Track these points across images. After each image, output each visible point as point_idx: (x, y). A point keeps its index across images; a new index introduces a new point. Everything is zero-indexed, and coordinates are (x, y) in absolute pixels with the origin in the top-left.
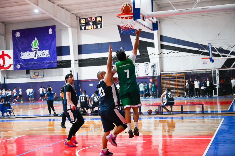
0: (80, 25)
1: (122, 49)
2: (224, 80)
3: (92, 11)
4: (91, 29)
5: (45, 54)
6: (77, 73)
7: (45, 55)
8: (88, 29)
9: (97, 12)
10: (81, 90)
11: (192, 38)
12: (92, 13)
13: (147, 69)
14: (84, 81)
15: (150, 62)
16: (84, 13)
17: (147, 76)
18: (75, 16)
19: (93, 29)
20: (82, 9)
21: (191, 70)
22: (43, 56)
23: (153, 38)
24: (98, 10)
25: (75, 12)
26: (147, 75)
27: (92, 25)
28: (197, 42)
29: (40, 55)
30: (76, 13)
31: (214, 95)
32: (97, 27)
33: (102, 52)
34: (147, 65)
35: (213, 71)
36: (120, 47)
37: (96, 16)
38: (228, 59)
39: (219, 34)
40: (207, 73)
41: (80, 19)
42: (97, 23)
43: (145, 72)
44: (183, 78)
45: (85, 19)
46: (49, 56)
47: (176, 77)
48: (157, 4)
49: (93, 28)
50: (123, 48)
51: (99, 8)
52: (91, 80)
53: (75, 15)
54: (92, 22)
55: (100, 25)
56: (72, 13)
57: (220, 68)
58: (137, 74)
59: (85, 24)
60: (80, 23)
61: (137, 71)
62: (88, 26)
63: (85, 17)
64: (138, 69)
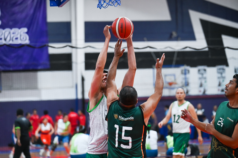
5: (19, 36)
7: (17, 39)
15: (227, 65)
17: (222, 93)
22: (11, 42)
29: (5, 40)
34: (221, 71)
43: (220, 85)
46: (27, 42)
58: (202, 89)
61: (202, 83)
64: (205, 78)
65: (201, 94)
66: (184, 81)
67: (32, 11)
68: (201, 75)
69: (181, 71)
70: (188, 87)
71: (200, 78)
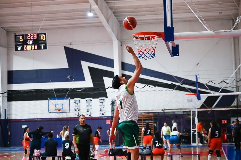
0: (16, 44)
1: (70, 79)
2: (204, 124)
3: (33, 25)
4: (31, 50)
6: (5, 110)
8: (27, 50)
9: (40, 27)
10: (9, 133)
11: (163, 67)
12: (33, 28)
13: (103, 107)
14: (14, 120)
15: (107, 97)
16: (21, 27)
17: (103, 116)
18: (6, 32)
19: (34, 50)
20: (19, 22)
21: (162, 110)
23: (112, 66)
24: (41, 24)
25: (6, 26)
26: (103, 114)
27: (32, 44)
28: (170, 72)
30: (8, 27)
31: (193, 143)
33: (41, 82)
34: (102, 101)
35: (192, 111)
36: (67, 76)
37: (38, 33)
38: (209, 97)
39: (198, 64)
40: (184, 113)
41: (16, 36)
42: (39, 42)
43: (101, 111)
44: (152, 120)
47: (142, 118)
48: (119, 21)
49: (33, 49)
50: (70, 77)
51: (43, 22)
52: (24, 120)
53: (6, 30)
54: (32, 40)
55: (44, 45)
56: (2, 28)
57: (199, 108)
58: (89, 113)
59: (22, 43)
60: (16, 41)
61: (89, 109)
62: (27, 46)
63: (23, 34)
64: (91, 106)
65: (88, 116)
68: (88, 104)
69: (74, 102)
70: (79, 112)
71: (88, 106)
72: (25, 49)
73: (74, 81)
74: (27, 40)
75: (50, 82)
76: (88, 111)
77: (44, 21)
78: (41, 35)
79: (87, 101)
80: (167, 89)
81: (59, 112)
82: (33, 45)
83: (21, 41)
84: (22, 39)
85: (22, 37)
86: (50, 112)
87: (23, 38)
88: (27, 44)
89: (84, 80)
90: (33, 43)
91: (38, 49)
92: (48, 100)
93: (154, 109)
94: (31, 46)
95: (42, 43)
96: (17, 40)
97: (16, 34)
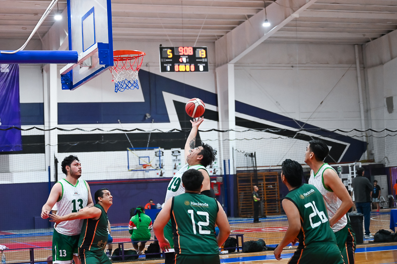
3: (184, 33)
4: (186, 71)
8: (179, 71)
12: (185, 38)
19: (190, 72)
24: (199, 34)
27: (187, 63)
32: (197, 69)
37: (194, 46)
39: (322, 102)
41: (161, 49)
42: (197, 60)
45: (172, 49)
47: (263, 178)
49: (188, 70)
51: (201, 30)
55: (204, 65)
59: (171, 60)
60: (161, 57)
61: (176, 165)
62: (179, 65)
63: (172, 46)
64: (179, 160)
66: (158, 164)
67: (4, 92)
68: (175, 157)
69: (155, 154)
70: (162, 169)
71: (174, 160)
72: (176, 69)
73: (154, 122)
74: (179, 57)
75: (118, 123)
76: (175, 168)
77: (203, 29)
78: (199, 49)
79: (173, 152)
80: (279, 136)
81: (145, 169)
82: (189, 64)
83: (169, 57)
84: (171, 54)
85: (170, 51)
86: (130, 169)
87: (173, 52)
88: (179, 63)
89: (168, 121)
90: (188, 60)
91: (195, 71)
92: (128, 151)
93: (270, 165)
94: (185, 66)
95: (201, 63)
96: (163, 56)
97: (163, 46)
